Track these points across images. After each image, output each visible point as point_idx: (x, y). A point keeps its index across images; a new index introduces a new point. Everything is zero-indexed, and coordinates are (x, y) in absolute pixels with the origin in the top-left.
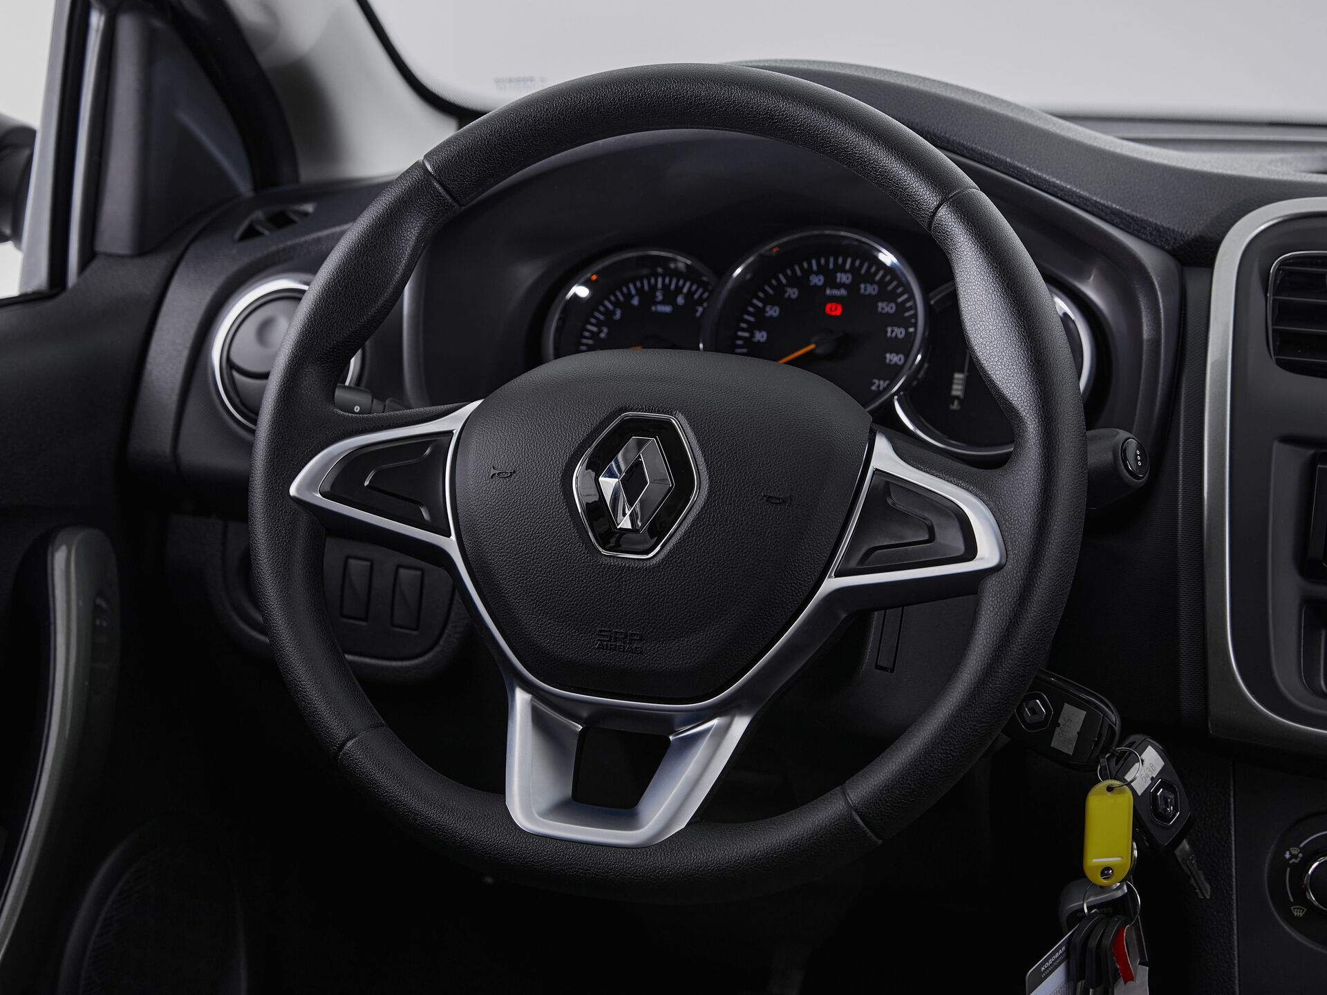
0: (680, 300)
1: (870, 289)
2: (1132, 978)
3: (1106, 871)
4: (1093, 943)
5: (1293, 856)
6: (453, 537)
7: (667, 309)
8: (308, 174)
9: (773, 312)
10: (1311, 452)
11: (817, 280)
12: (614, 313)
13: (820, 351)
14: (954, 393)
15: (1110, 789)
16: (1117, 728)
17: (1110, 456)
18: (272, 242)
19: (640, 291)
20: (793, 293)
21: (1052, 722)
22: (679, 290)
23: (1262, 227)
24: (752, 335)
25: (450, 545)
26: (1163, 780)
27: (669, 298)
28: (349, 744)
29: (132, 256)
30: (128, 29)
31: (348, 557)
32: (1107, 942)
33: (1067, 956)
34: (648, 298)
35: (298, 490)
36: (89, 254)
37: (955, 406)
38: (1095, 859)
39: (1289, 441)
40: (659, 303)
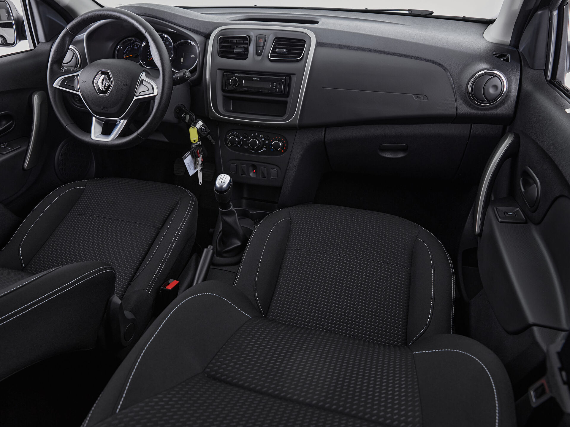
0: (139, 46)
1: (168, 43)
2: (200, 157)
3: (194, 141)
4: (194, 152)
5: (228, 137)
6: (80, 92)
7: (137, 48)
10: (224, 71)
12: (128, 49)
14: (182, 61)
15: (193, 128)
16: (194, 118)
17: (183, 74)
21: (185, 117)
22: (138, 44)
23: (219, 31)
25: (79, 94)
26: (203, 126)
28: (67, 126)
29: (46, 42)
32: (196, 151)
33: (191, 154)
34: (133, 46)
35: (55, 85)
36: (38, 42)
37: (182, 64)
38: (192, 139)
39: (219, 69)
40: (136, 47)
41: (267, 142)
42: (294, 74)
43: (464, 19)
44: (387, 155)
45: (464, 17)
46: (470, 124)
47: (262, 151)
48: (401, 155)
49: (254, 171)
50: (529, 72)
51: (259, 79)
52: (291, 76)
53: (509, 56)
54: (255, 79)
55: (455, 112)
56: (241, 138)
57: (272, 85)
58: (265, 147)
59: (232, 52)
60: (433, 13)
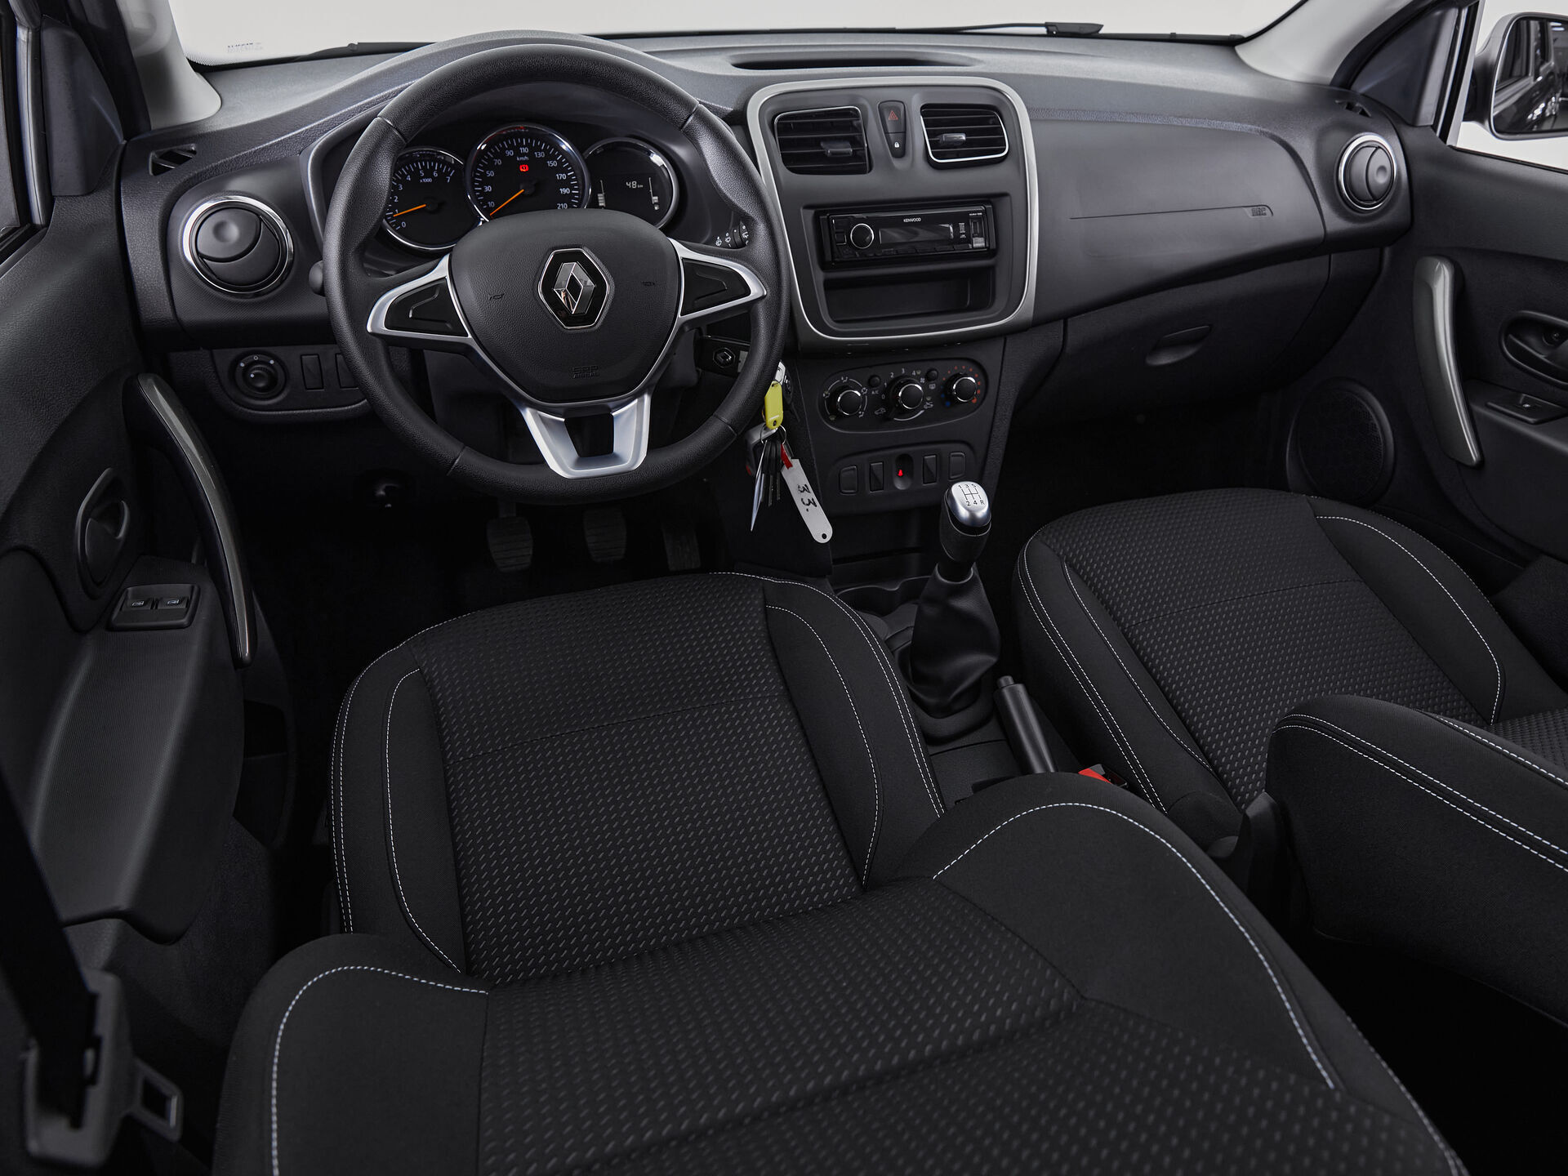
0: (435, 174)
1: (541, 155)
2: (792, 466)
3: (774, 423)
5: (827, 395)
6: (470, 336)
7: (430, 180)
8: (157, 123)
9: (491, 174)
10: (815, 211)
11: (510, 153)
13: (527, 192)
14: (600, 204)
15: (771, 390)
18: (184, 172)
19: (409, 172)
20: (499, 162)
22: (432, 168)
23: (766, 99)
24: (484, 189)
25: (469, 340)
26: (788, 377)
27: (429, 174)
29: (82, 196)
30: (50, 38)
31: (301, 356)
34: (416, 175)
35: (371, 328)
38: (770, 417)
39: (807, 207)
40: (423, 177)
41: (932, 387)
42: (1005, 195)
43: (1173, 39)
44: (1164, 359)
45: (1173, 35)
46: (1327, 257)
47: (922, 412)
48: (1190, 352)
49: (900, 472)
50: (1411, 135)
51: (919, 220)
52: (992, 200)
53: (1361, 105)
54: (910, 220)
55: (1320, 232)
56: (865, 391)
57: (956, 227)
58: (928, 402)
59: (822, 156)
60: (1101, 26)
